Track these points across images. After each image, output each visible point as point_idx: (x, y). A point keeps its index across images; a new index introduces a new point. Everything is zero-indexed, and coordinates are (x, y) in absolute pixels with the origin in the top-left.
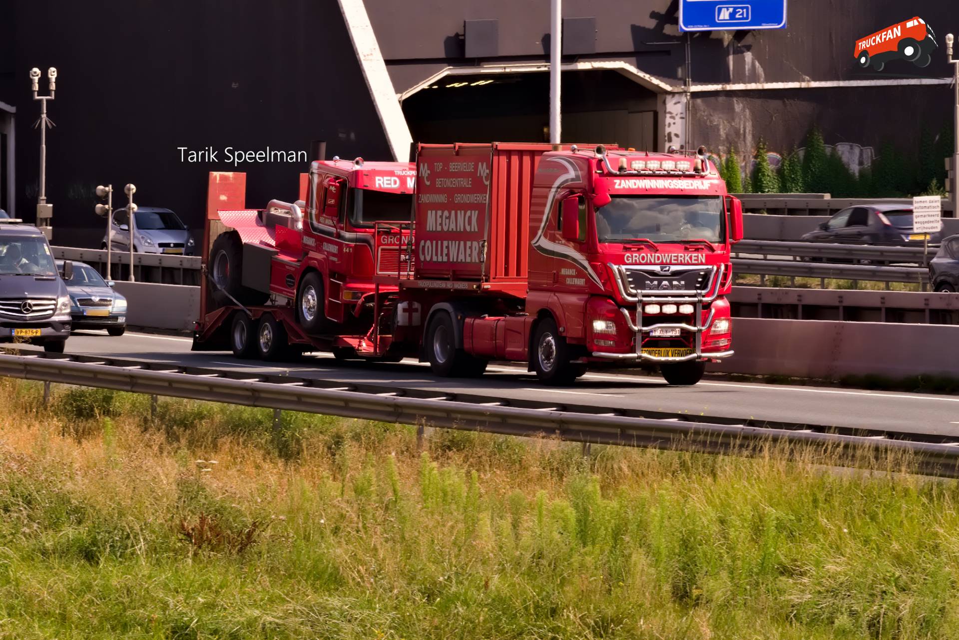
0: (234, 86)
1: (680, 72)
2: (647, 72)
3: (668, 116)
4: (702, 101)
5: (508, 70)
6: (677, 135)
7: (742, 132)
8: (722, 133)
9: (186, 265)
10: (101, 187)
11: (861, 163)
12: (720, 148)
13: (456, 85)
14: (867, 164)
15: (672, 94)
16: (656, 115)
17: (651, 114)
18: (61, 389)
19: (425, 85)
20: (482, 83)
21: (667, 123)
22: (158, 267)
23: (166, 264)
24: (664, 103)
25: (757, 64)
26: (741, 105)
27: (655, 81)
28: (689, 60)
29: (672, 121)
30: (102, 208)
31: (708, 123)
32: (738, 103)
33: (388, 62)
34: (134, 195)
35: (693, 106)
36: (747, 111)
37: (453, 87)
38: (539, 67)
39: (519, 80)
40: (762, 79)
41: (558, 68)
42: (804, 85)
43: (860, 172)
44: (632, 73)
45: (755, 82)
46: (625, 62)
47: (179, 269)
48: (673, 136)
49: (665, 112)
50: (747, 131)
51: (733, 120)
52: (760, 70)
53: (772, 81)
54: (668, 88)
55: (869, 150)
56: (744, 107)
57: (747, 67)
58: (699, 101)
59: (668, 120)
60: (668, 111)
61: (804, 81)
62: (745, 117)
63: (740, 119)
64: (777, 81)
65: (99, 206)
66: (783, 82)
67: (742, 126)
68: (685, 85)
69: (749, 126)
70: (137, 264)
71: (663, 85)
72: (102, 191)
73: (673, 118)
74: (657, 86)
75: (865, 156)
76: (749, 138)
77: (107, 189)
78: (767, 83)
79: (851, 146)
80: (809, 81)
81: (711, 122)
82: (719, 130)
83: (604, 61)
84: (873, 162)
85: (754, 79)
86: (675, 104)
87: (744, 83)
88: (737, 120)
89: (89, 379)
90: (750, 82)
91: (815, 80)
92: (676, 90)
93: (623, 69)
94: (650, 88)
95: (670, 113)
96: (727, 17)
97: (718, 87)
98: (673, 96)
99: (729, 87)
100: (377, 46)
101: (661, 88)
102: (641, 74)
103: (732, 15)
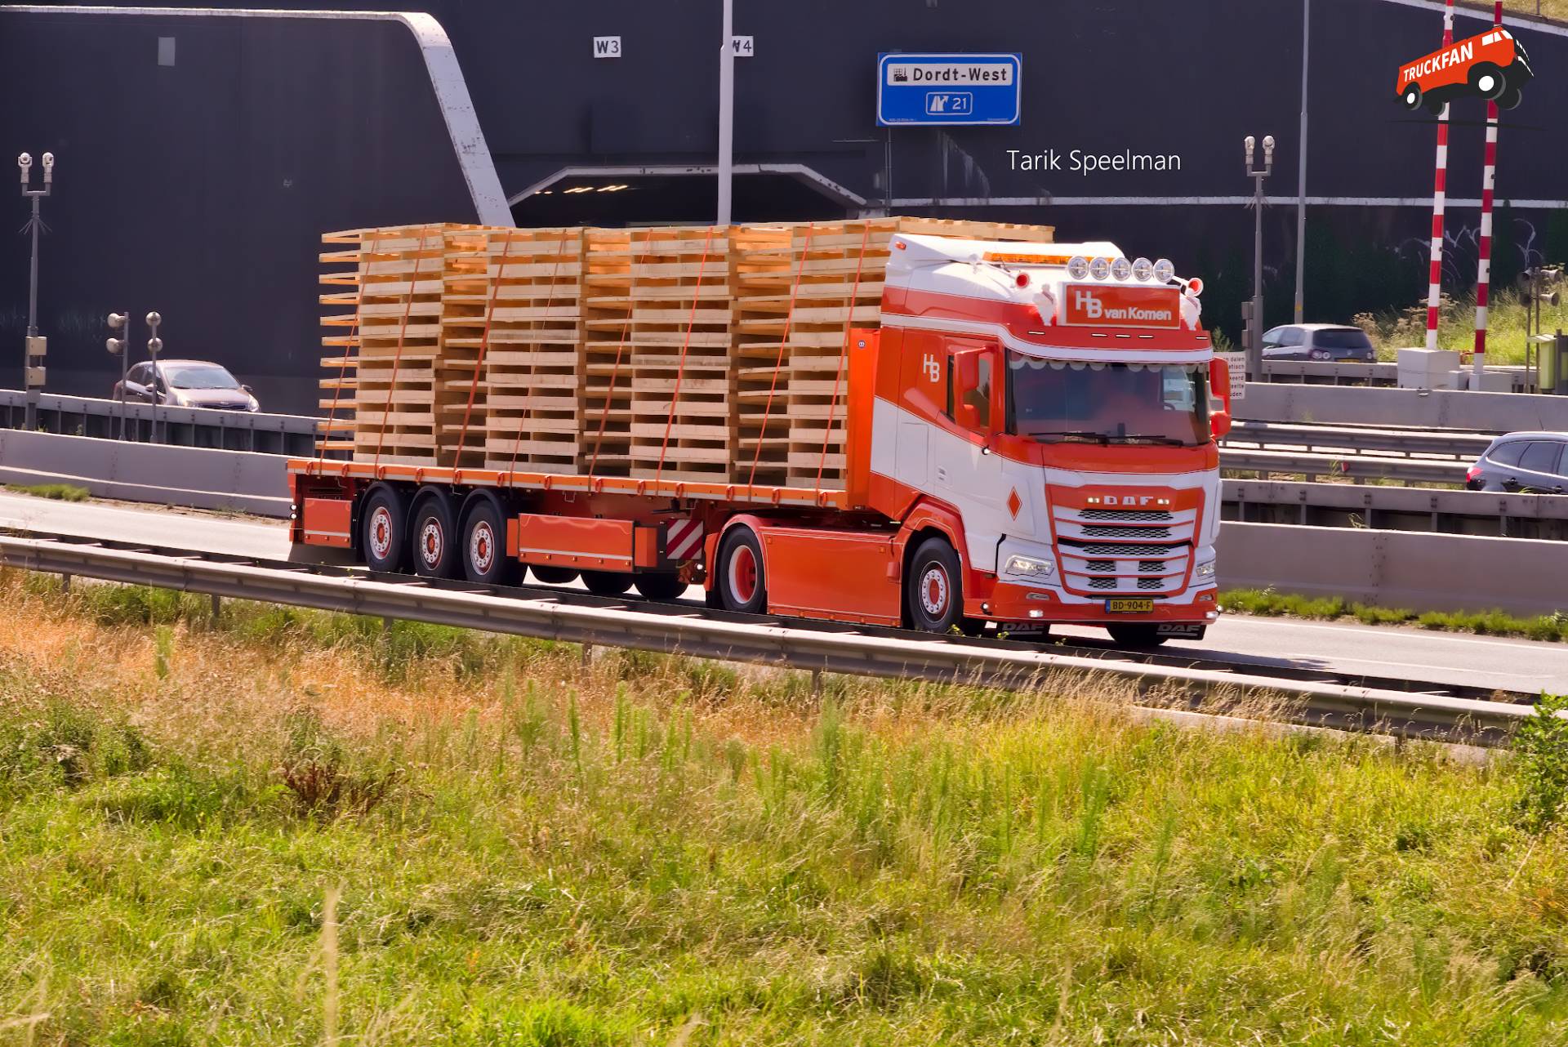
0: (287, 184)
1: (878, 181)
2: (833, 179)
5: (648, 171)
9: (229, 423)
10: (115, 316)
13: (578, 190)
15: (866, 209)
19: (537, 190)
20: (612, 188)
22: (190, 425)
23: (201, 421)
25: (980, 172)
27: (844, 192)
28: (888, 166)
30: (115, 345)
33: (496, 157)
34: (158, 327)
37: (574, 193)
38: (690, 169)
39: (662, 184)
40: (987, 193)
42: (1042, 201)
44: (813, 180)
45: (977, 196)
46: (806, 165)
47: (219, 428)
52: (985, 180)
53: (1000, 196)
54: (862, 201)
57: (967, 176)
61: (1042, 196)
64: (1007, 195)
65: (111, 340)
66: (1014, 196)
68: (884, 197)
70: (160, 418)
71: (854, 197)
72: (118, 321)
74: (846, 198)
77: (123, 318)
78: (994, 197)
80: (1049, 197)
83: (778, 163)
85: (977, 192)
87: (963, 196)
90: (971, 196)
91: (1058, 195)
92: (871, 204)
93: (800, 174)
94: (838, 201)
96: (941, 108)
97: (929, 201)
98: (868, 213)
99: (942, 202)
100: (481, 135)
101: (852, 202)
102: (825, 181)
103: (948, 106)
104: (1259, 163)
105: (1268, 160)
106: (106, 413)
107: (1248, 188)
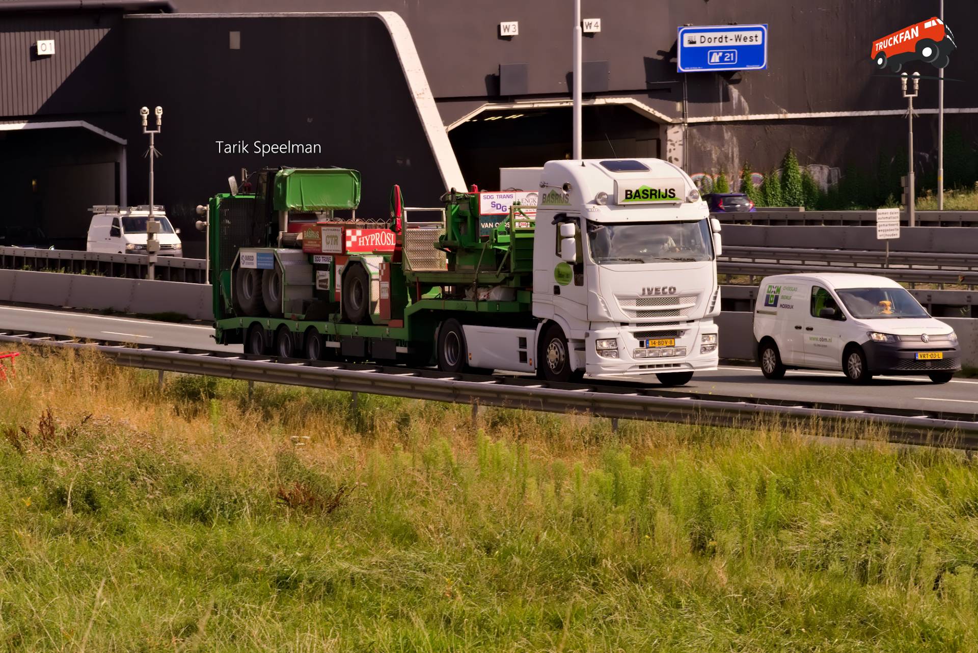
0: (309, 120)
1: (679, 107)
2: (651, 107)
3: (669, 143)
4: (698, 131)
5: (536, 106)
6: (677, 159)
7: (730, 156)
8: (714, 156)
10: (200, 207)
11: (829, 181)
12: (713, 169)
13: (493, 118)
14: (835, 182)
15: (673, 125)
16: (659, 143)
17: (655, 142)
18: (173, 376)
19: (466, 119)
20: (514, 117)
21: (668, 149)
24: (666, 132)
25: (743, 99)
26: (729, 134)
27: (658, 114)
28: (686, 97)
29: (672, 147)
30: (201, 224)
31: (702, 149)
32: (727, 132)
33: (437, 100)
35: (690, 135)
36: (735, 139)
37: (490, 120)
38: (562, 103)
39: (545, 113)
40: (747, 112)
41: (579, 104)
42: (782, 116)
43: (829, 189)
44: (639, 108)
45: (741, 114)
46: (633, 98)
48: (673, 159)
49: (666, 140)
50: (735, 155)
51: (723, 146)
52: (745, 105)
53: (755, 114)
54: (669, 120)
55: (836, 171)
56: (732, 135)
57: (734, 102)
58: (695, 131)
59: (669, 146)
60: (668, 139)
61: (782, 113)
62: (733, 144)
63: (729, 145)
64: (759, 113)
65: (199, 222)
66: (764, 114)
67: (730, 151)
68: (683, 117)
69: (736, 150)
71: (665, 117)
72: (201, 209)
73: (673, 145)
74: (660, 118)
75: (832, 176)
76: (736, 161)
77: (205, 208)
78: (751, 113)
79: (822, 169)
80: (785, 113)
81: (705, 148)
82: (711, 154)
83: (616, 98)
84: (839, 180)
85: (740, 111)
86: (675, 133)
87: (732, 115)
88: (726, 146)
89: (196, 368)
90: (737, 114)
91: (791, 112)
92: (675, 121)
93: (631, 105)
94: (655, 120)
95: (671, 141)
96: (717, 60)
97: (710, 119)
98: (673, 127)
99: (719, 119)
100: (428, 87)
101: (663, 120)
102: (646, 108)
103: (722, 59)
104: (911, 90)
105: (917, 87)
106: (197, 267)
107: (904, 104)
